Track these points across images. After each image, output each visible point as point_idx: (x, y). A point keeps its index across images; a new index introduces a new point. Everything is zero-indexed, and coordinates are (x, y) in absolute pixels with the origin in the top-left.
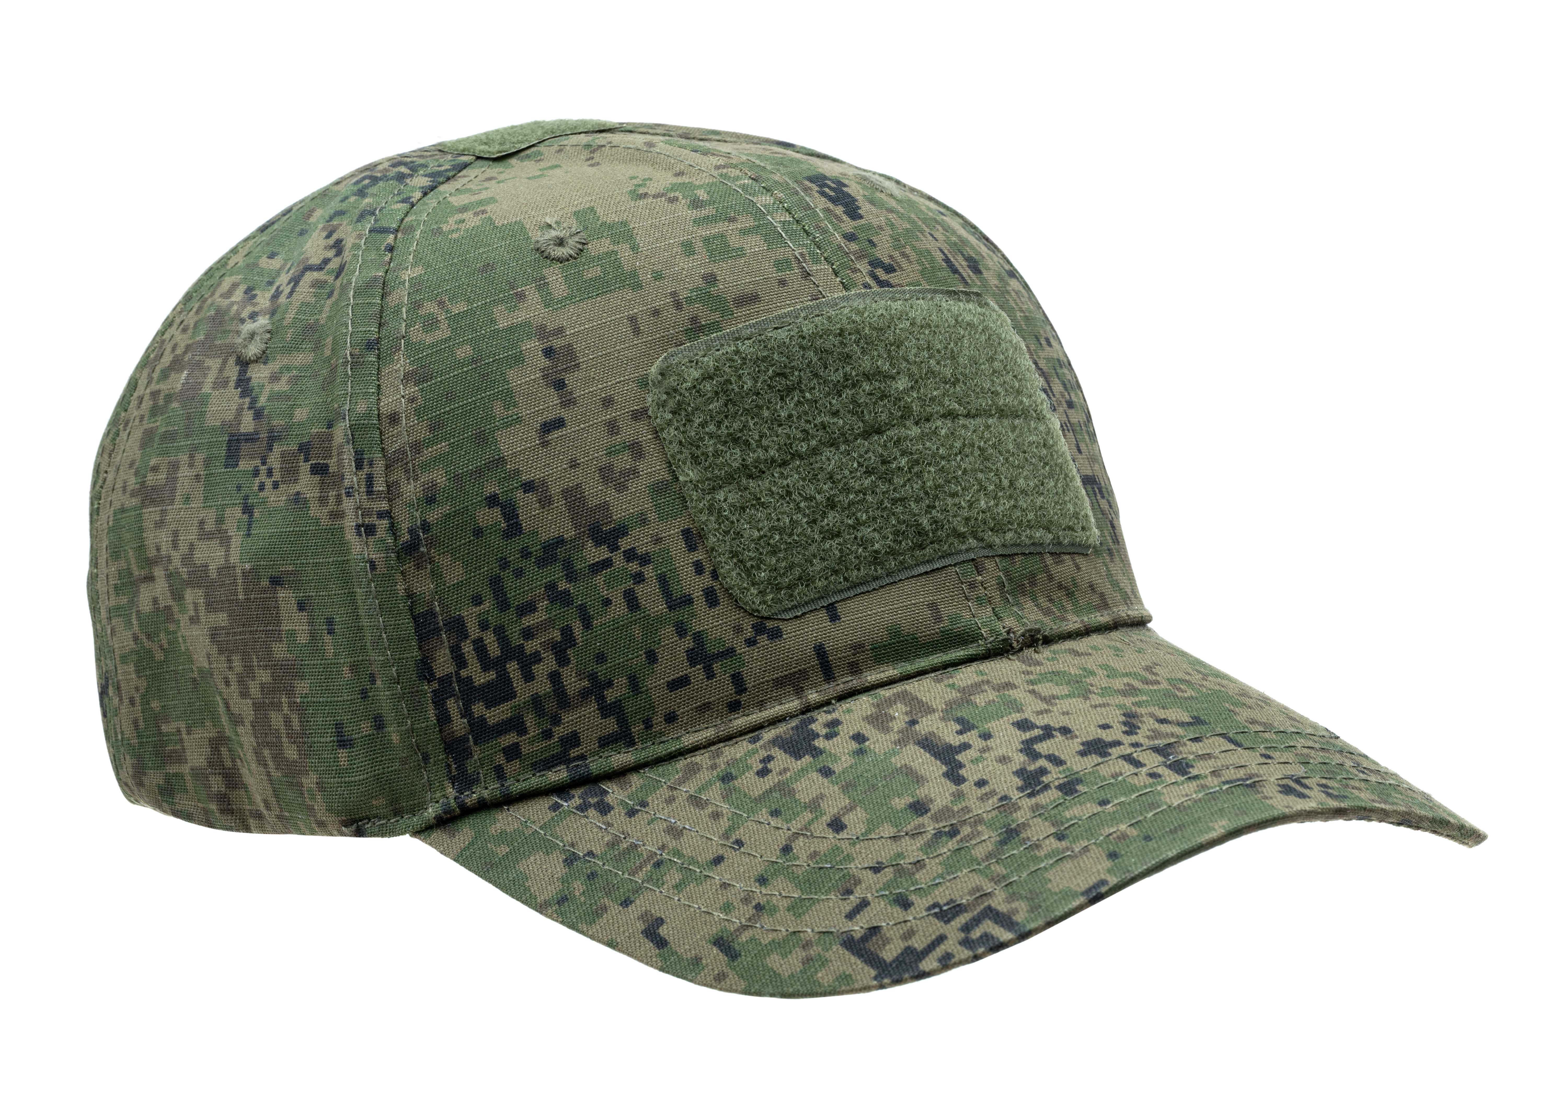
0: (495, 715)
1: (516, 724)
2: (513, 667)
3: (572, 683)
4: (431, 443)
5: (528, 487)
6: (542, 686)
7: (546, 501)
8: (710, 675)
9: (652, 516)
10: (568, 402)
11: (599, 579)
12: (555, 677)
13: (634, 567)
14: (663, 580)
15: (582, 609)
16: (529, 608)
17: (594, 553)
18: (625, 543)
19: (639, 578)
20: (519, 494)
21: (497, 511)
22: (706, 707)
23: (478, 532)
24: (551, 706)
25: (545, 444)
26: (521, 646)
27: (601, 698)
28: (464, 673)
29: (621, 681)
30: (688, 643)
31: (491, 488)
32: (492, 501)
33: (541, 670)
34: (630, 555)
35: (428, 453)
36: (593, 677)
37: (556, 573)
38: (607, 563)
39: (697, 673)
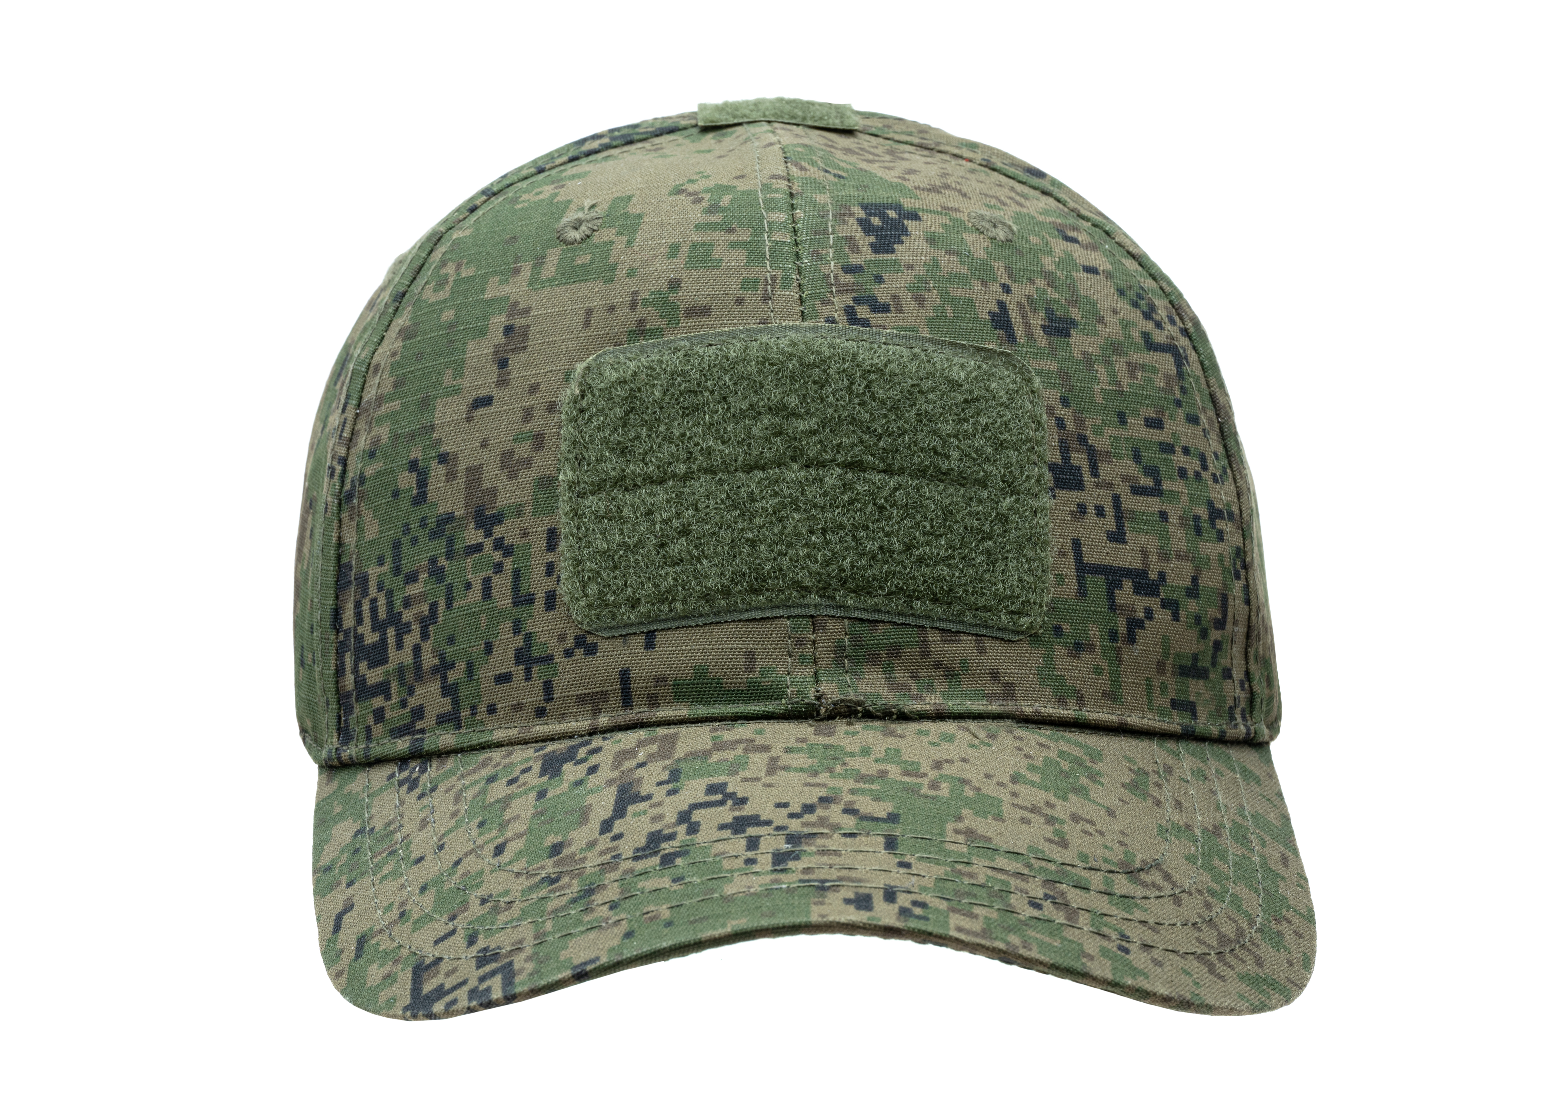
0: (374, 676)
1: (383, 689)
2: (391, 632)
3: (429, 660)
4: (391, 399)
5: (443, 458)
6: (406, 657)
7: (451, 476)
8: (528, 678)
9: (528, 509)
10: (503, 382)
11: (469, 562)
12: (417, 649)
13: (497, 556)
14: (517, 575)
15: (450, 589)
16: (412, 578)
17: (472, 535)
18: (498, 531)
19: (498, 568)
20: (434, 463)
21: (414, 475)
22: (518, 707)
23: (396, 494)
24: (410, 677)
25: (469, 419)
26: (400, 614)
27: (444, 678)
28: (360, 630)
29: (461, 666)
30: (519, 642)
31: (416, 453)
32: (413, 466)
33: (410, 640)
34: (499, 544)
35: (386, 408)
36: (442, 657)
37: (439, 547)
38: (478, 548)
39: (519, 671)
